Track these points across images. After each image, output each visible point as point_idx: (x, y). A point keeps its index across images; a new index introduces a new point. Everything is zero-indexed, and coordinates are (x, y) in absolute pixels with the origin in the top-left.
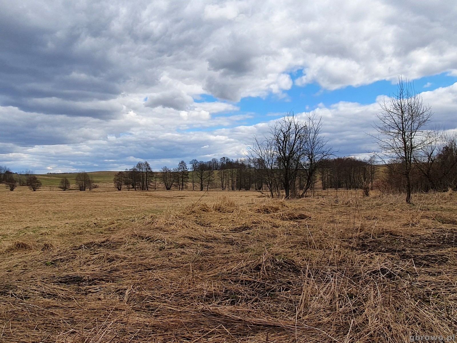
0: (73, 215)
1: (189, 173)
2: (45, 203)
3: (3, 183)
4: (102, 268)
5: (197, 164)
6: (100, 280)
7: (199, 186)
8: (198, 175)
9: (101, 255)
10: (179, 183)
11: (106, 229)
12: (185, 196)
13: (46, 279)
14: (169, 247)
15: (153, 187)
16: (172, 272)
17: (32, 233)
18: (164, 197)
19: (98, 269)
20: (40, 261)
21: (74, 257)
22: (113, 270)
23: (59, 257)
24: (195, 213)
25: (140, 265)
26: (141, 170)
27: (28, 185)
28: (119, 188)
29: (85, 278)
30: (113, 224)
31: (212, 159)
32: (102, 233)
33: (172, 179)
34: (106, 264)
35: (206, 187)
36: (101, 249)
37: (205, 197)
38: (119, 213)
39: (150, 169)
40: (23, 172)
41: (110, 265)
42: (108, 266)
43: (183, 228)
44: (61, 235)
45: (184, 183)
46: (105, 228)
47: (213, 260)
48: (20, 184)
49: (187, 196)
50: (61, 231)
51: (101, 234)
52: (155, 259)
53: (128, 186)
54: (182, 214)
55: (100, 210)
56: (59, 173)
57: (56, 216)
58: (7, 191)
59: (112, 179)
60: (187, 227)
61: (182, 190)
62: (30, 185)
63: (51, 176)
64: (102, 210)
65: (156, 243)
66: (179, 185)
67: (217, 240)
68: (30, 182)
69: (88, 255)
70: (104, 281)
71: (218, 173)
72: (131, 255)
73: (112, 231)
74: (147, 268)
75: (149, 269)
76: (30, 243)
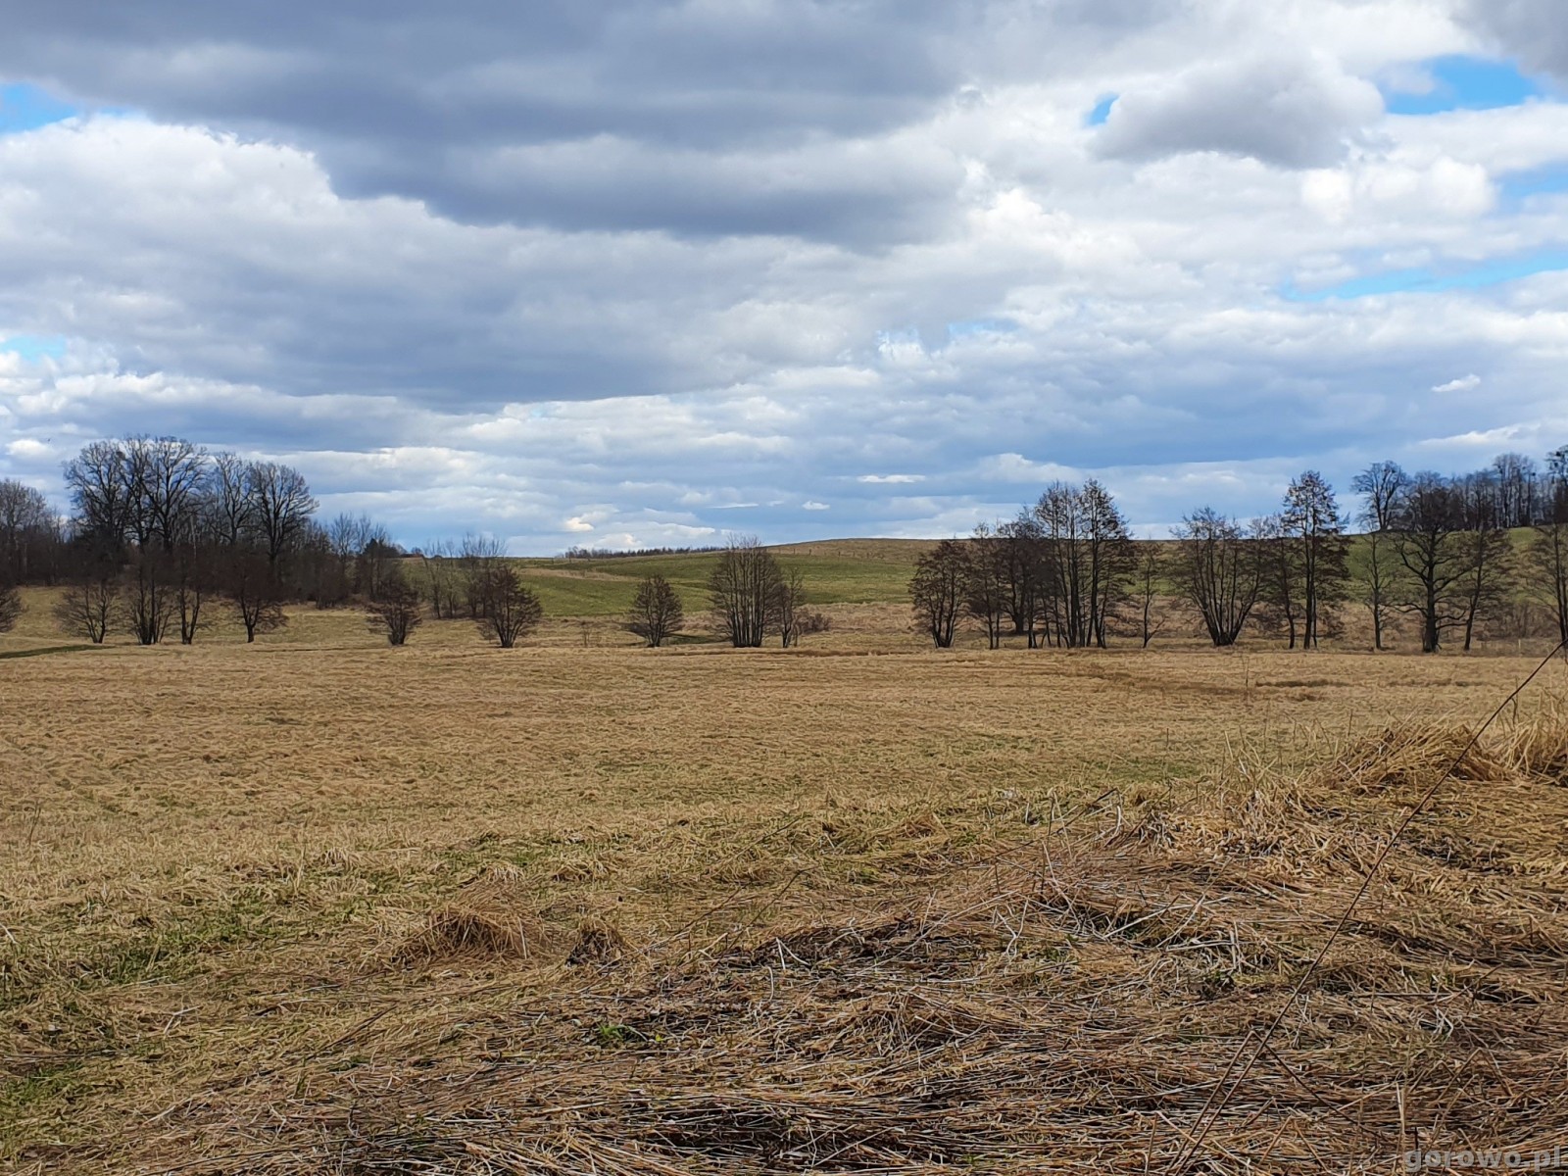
0: (704, 776)
1: (1351, 548)
2: (560, 712)
3: (355, 602)
4: (887, 1079)
5: (1399, 493)
6: (878, 1143)
7: (1411, 623)
8: (1410, 559)
9: (875, 1006)
10: (1288, 603)
11: (890, 860)
12: (1324, 683)
13: (604, 1114)
14: (1260, 980)
15: (1131, 627)
16: (1285, 1133)
17: (513, 869)
18: (1199, 688)
19: (862, 1081)
20: (565, 1019)
21: (738, 1006)
22: (948, 1095)
23: (659, 1005)
24: (1402, 788)
25: (1092, 1073)
26: (1063, 533)
27: (474, 616)
28: (943, 634)
29: (796, 1127)
30: (926, 832)
31: (1495, 456)
32: (869, 882)
33: (1246, 584)
34: (904, 1057)
35: (1461, 632)
36: (875, 969)
37: (1450, 688)
38: (944, 773)
39: (1113, 523)
40: (450, 545)
41: (926, 1065)
42: (919, 1070)
43: (1332, 872)
44: (660, 886)
45: (1320, 607)
46: (883, 854)
47: (1536, 1076)
48: (436, 609)
49: (1339, 685)
50: (652, 863)
51: (865, 889)
52: (1179, 1045)
53: (990, 623)
54: (1323, 791)
55: (839, 752)
56: (625, 551)
57: (617, 780)
58: (375, 646)
59: (904, 581)
60: (1356, 867)
61: (1307, 645)
62: (484, 616)
63: (589, 568)
64: (853, 752)
65: (1182, 953)
66: (1291, 618)
67: (1551, 953)
68: (484, 601)
69: (809, 999)
70: (901, 1148)
71: (1540, 547)
72: (1038, 1018)
73: (922, 872)
74: (1134, 1092)
75: (1149, 1105)
76: (509, 923)
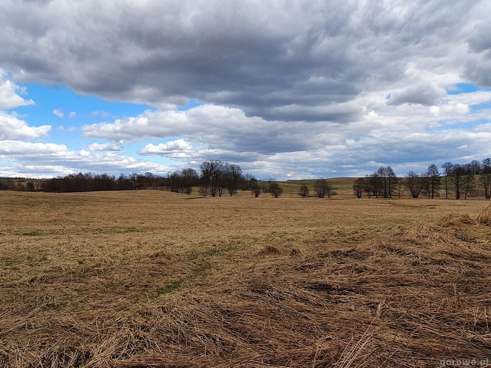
0: (313, 222)
1: (441, 179)
2: (286, 210)
3: (249, 189)
4: (351, 279)
5: (451, 168)
6: (349, 290)
7: (454, 194)
8: (454, 181)
9: (348, 265)
10: (428, 190)
11: (350, 238)
12: (436, 205)
13: (298, 283)
14: (425, 262)
15: (397, 194)
16: (430, 292)
17: (279, 238)
18: (411, 206)
19: (346, 279)
20: (290, 265)
21: (322, 264)
22: (363, 282)
23: (307, 264)
24: (453, 226)
25: (391, 279)
26: (383, 176)
27: (270, 192)
28: (359, 196)
29: (333, 287)
30: (357, 233)
31: (471, 161)
32: (346, 242)
33: (420, 186)
34: (354, 275)
35: (464, 195)
36: (348, 258)
37: (461, 206)
38: (360, 222)
39: (393, 174)
40: (266, 179)
41: (358, 276)
42: (357, 277)
43: (439, 242)
44: (306, 242)
45: (435, 190)
46: (349, 237)
47: (483, 283)
48: (264, 191)
49: (439, 205)
50: (305, 238)
51: (345, 243)
52: (408, 274)
53: (369, 193)
54: (437, 226)
55: (339, 218)
56: (298, 180)
57: (297, 222)
58: (253, 197)
59: (352, 185)
60: (444, 241)
61: (432, 198)
62: (272, 192)
63: (291, 183)
64: (342, 218)
65: (409, 257)
66: (429, 193)
67: (486, 259)
68: (272, 189)
69: (336, 264)
70: (353, 291)
71: (481, 178)
72: (380, 268)
73: (357, 241)
74: (400, 283)
75: (402, 285)
76: (279, 248)
